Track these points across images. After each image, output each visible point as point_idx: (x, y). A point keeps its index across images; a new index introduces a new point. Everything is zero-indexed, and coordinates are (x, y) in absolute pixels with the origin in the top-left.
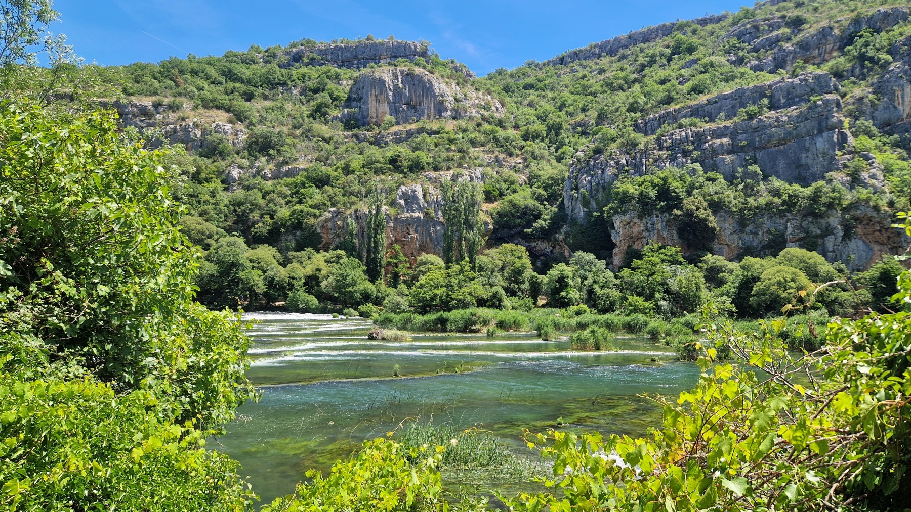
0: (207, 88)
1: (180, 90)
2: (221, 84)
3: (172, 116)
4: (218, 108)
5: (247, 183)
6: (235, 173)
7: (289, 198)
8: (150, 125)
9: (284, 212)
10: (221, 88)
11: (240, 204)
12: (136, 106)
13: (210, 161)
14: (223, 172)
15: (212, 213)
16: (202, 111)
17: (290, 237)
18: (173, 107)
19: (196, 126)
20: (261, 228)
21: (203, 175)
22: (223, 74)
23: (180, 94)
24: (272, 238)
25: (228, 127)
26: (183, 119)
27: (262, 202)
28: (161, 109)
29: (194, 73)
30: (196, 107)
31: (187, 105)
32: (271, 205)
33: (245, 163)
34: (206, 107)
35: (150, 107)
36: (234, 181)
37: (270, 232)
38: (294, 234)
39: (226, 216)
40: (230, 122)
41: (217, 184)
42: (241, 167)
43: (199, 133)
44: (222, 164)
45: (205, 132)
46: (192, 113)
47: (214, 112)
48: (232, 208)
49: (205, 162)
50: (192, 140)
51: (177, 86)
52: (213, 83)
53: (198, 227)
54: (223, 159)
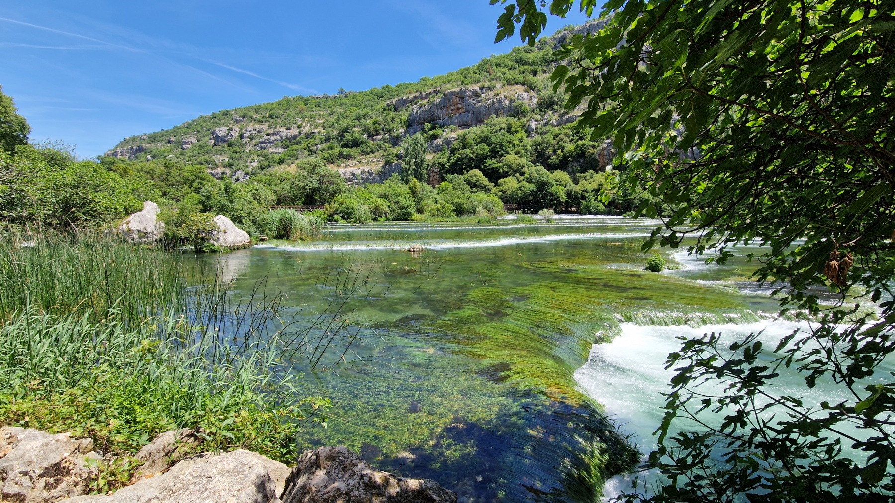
0: (508, 73)
1: (492, 76)
2: (515, 68)
3: (491, 94)
4: (517, 84)
5: (541, 131)
6: (533, 125)
7: (572, 137)
8: (479, 102)
9: (570, 147)
10: (517, 71)
11: (539, 144)
12: (471, 91)
13: (516, 119)
14: (525, 125)
15: (523, 152)
16: (507, 87)
17: (575, 164)
18: (491, 88)
19: (506, 98)
20: (555, 159)
21: (513, 129)
22: (517, 61)
23: (493, 79)
24: (563, 165)
25: (525, 95)
26: (498, 95)
27: (553, 142)
28: (484, 91)
29: (498, 65)
30: (504, 85)
31: (498, 86)
32: (561, 143)
33: (538, 117)
34: (509, 84)
35: (478, 90)
36: (533, 130)
37: (561, 161)
38: (579, 162)
39: (531, 153)
40: (527, 92)
41: (522, 134)
42: (536, 121)
43: (507, 102)
44: (524, 120)
45: (511, 101)
46: (502, 90)
47: (515, 87)
48: (534, 147)
49: (513, 120)
50: (504, 108)
51: (490, 75)
52: (511, 69)
53: (516, 162)
54: (524, 117)
